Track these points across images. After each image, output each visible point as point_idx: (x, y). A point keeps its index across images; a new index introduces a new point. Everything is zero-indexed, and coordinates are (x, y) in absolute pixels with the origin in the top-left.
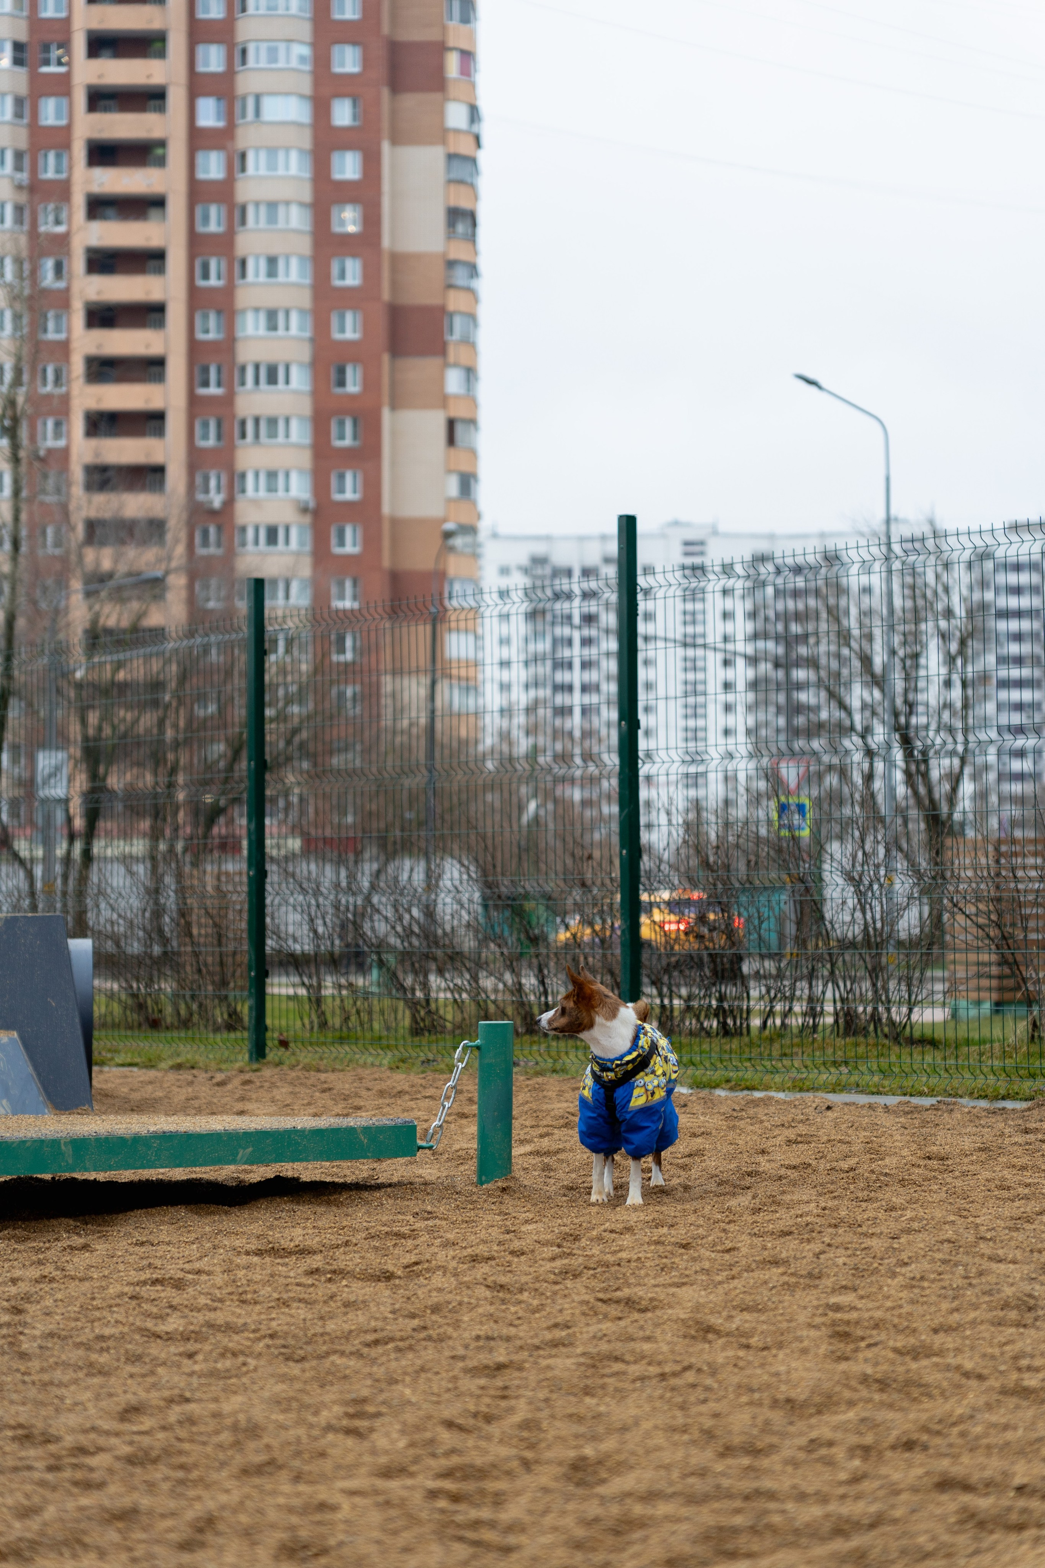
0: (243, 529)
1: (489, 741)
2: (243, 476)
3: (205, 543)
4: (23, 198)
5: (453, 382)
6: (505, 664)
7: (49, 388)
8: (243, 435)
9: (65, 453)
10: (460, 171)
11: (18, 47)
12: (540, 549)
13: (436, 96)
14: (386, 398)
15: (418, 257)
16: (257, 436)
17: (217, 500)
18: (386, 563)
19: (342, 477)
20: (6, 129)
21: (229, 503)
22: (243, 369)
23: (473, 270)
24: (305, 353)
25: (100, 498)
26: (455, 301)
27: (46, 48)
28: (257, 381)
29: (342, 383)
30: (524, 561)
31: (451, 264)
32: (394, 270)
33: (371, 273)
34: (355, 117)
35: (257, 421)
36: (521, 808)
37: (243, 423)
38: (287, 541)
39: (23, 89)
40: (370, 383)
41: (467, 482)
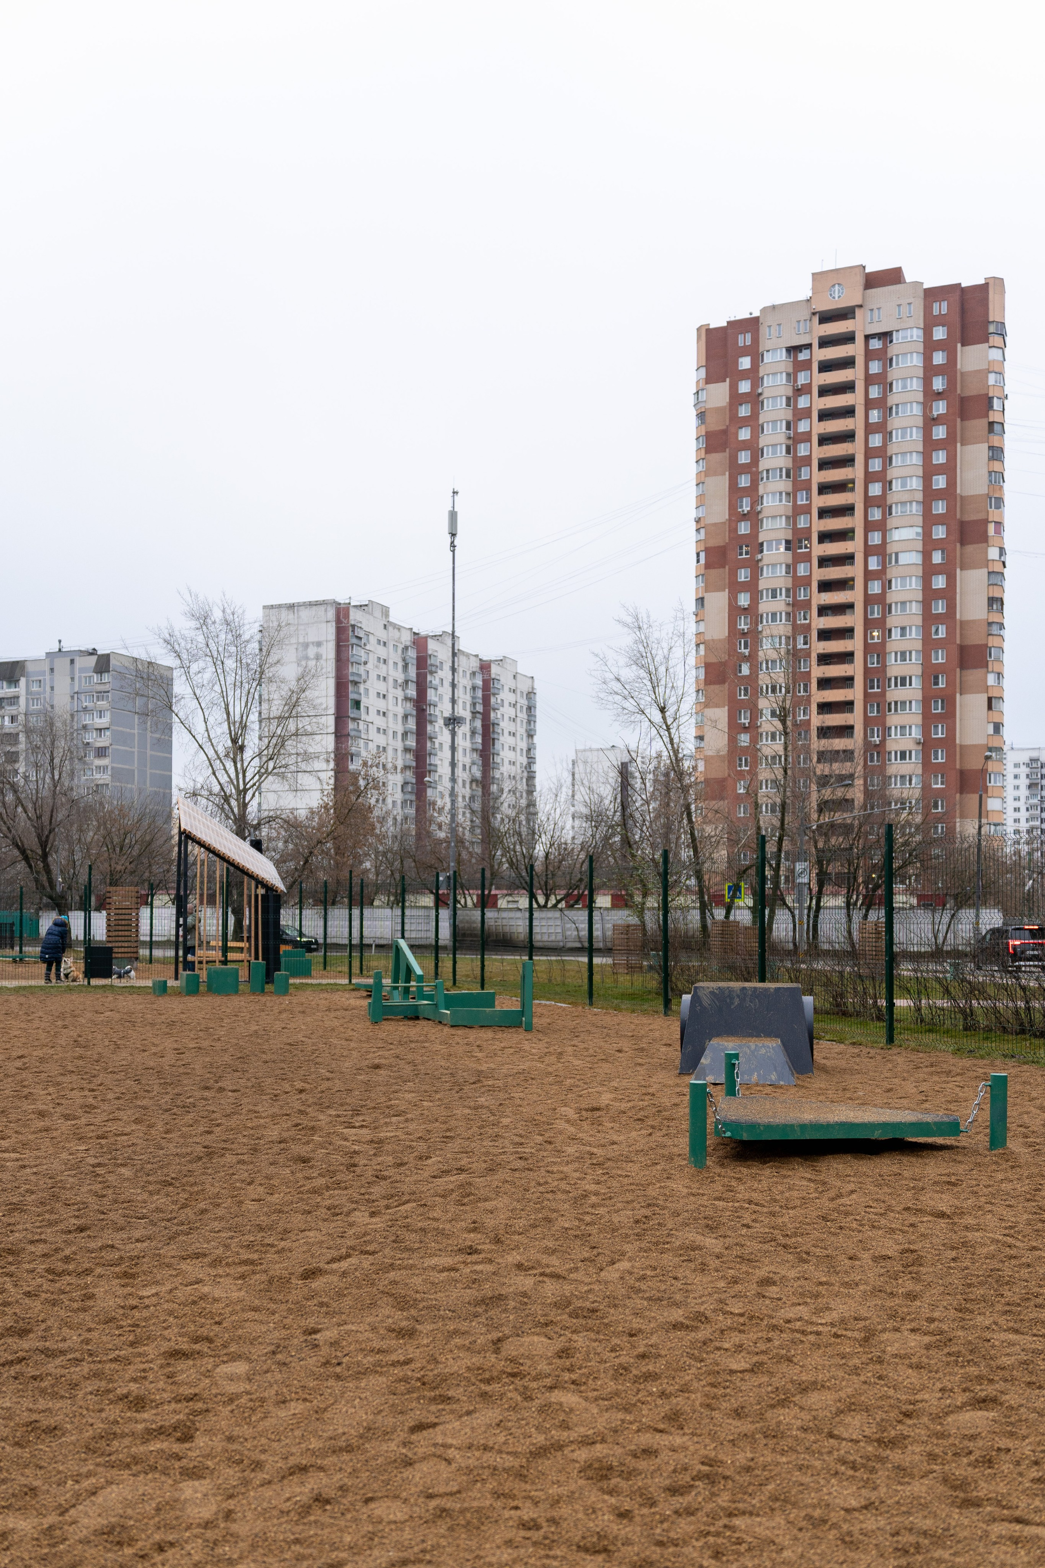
0: (890, 753)
1: (1008, 850)
2: (890, 728)
3: (872, 760)
4: (790, 609)
5: (991, 679)
6: (1017, 810)
7: (802, 693)
8: (890, 710)
9: (808, 722)
10: (995, 579)
11: (788, 542)
12: (1035, 754)
13: (984, 545)
14: (958, 690)
15: (974, 621)
16: (896, 710)
17: (877, 740)
18: (958, 767)
19: (936, 727)
20: (782, 579)
21: (883, 741)
22: (890, 679)
23: (1001, 626)
24: (918, 670)
25: (823, 741)
26: (992, 642)
27: (800, 541)
28: (896, 685)
29: (936, 683)
30: (1027, 761)
31: (990, 624)
32: (961, 628)
33: (950, 632)
34: (943, 559)
35: (896, 703)
36: (1024, 885)
37: (890, 704)
38: (910, 758)
39: (790, 561)
40: (950, 683)
41: (998, 727)
